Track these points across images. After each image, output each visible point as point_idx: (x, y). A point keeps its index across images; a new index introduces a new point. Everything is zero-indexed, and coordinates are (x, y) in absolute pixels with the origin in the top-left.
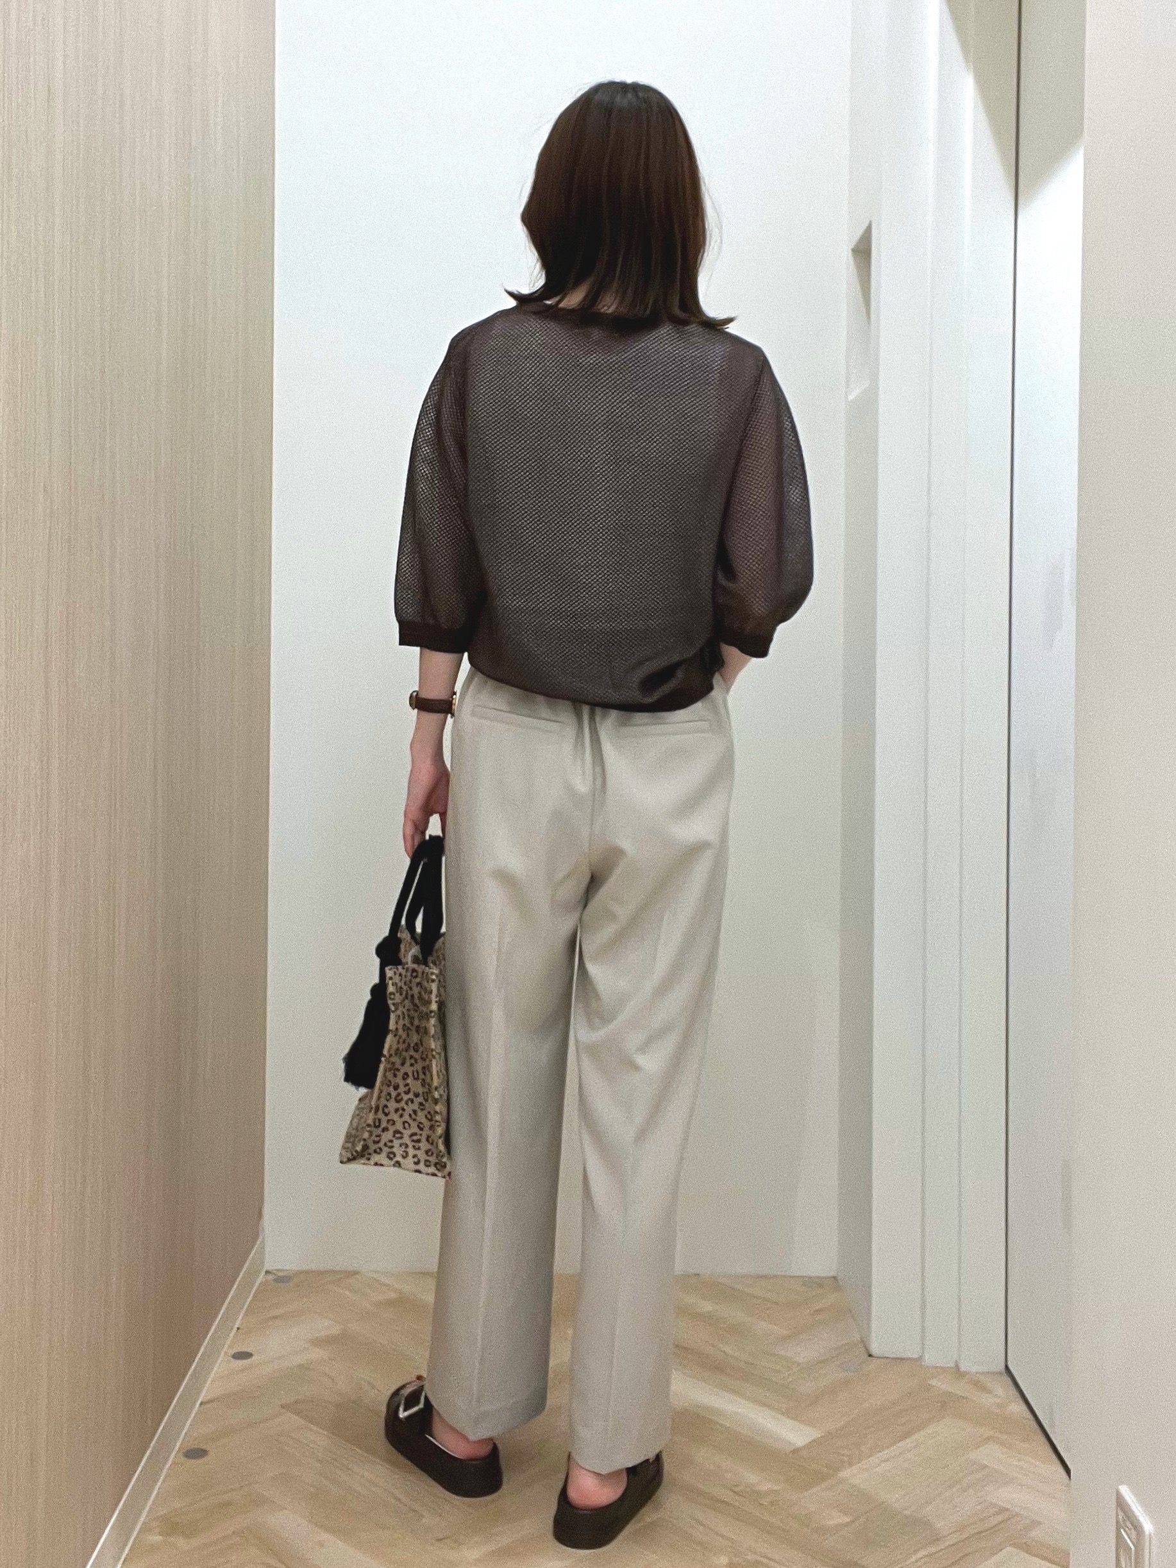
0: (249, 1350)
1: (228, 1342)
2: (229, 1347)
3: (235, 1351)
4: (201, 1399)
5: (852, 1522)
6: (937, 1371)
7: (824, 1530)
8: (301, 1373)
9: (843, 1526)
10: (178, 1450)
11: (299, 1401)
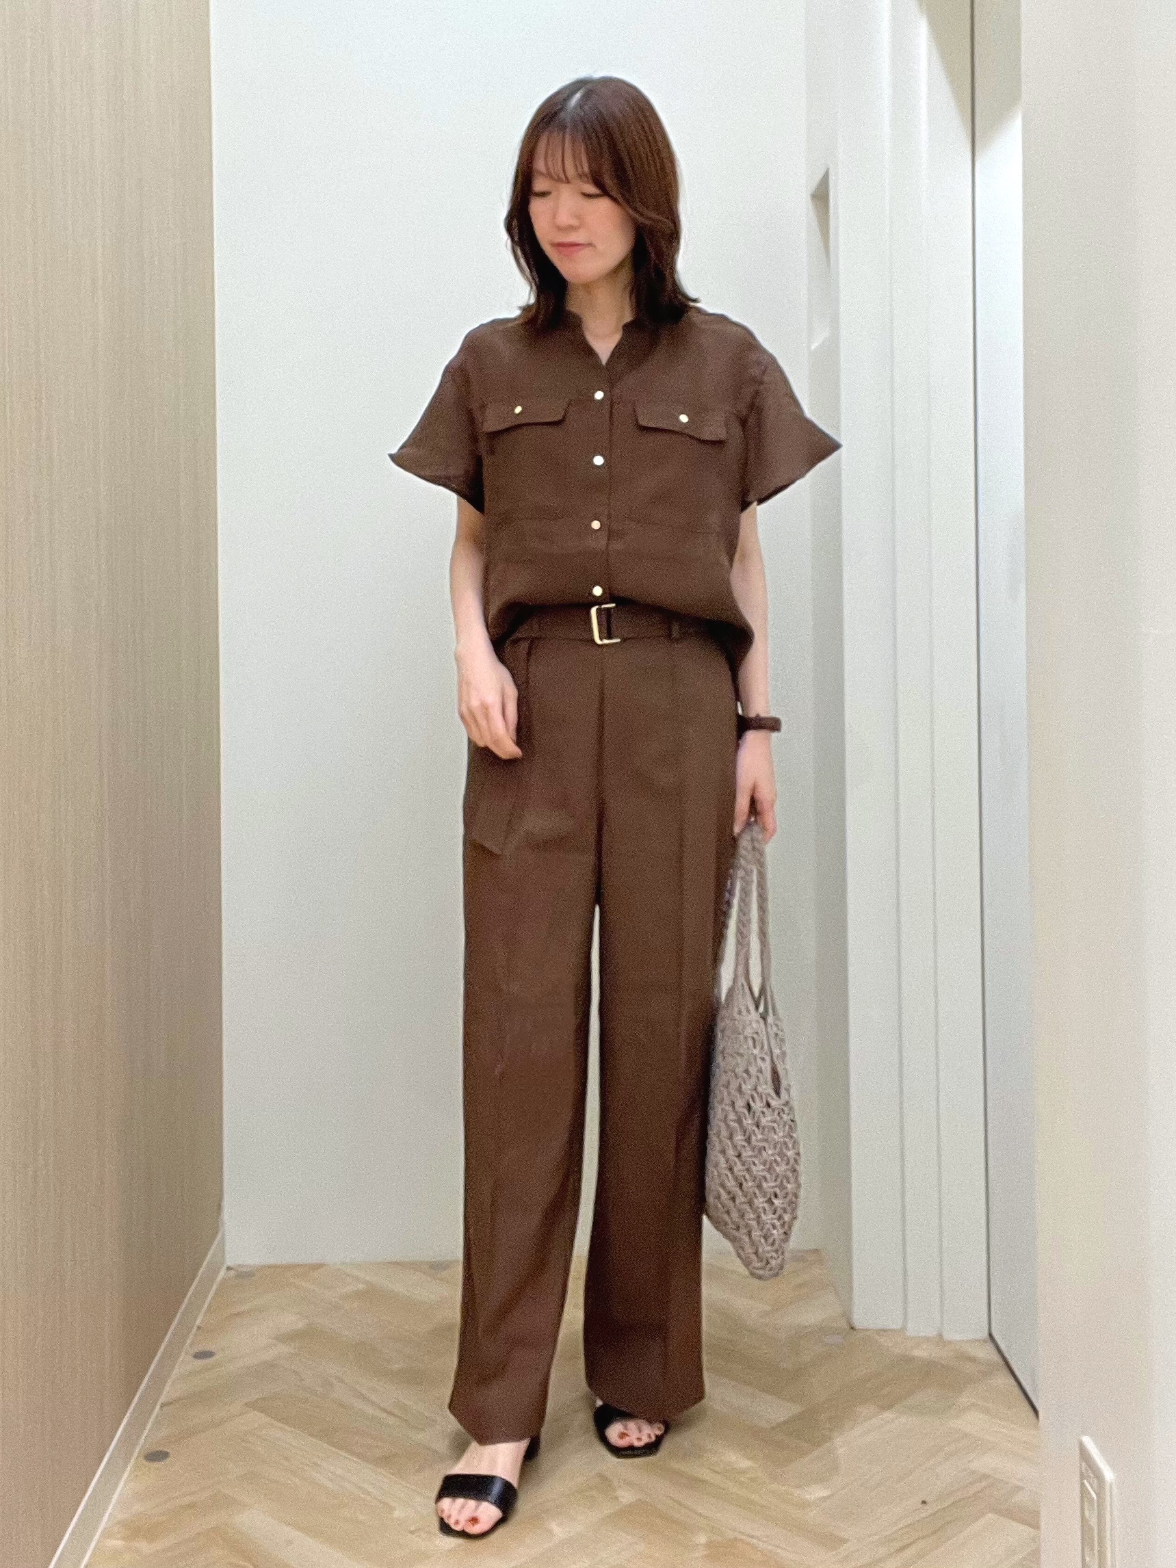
0: (209, 1347)
1: (188, 1342)
2: (191, 1345)
3: (197, 1349)
4: (162, 1400)
5: (832, 1495)
6: (920, 1341)
7: (804, 1505)
8: (267, 1370)
9: (824, 1499)
10: (140, 1452)
11: (263, 1399)
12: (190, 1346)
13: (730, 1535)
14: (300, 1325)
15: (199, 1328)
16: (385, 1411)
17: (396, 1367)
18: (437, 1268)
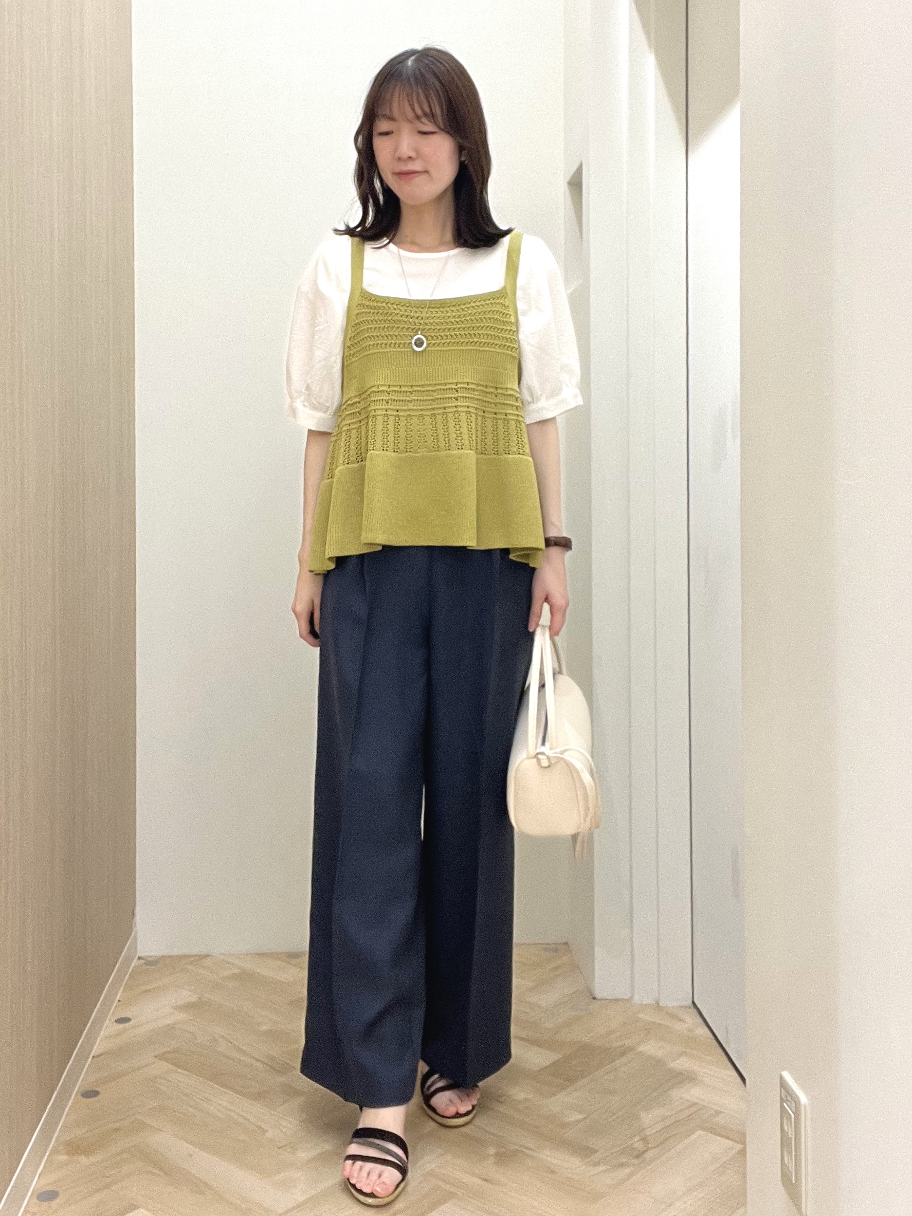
0: (127, 1015)
1: (112, 1011)
2: (114, 1013)
3: (118, 1016)
4: (92, 1054)
5: (585, 1118)
6: (643, 1007)
7: (565, 1125)
8: (169, 1031)
9: (579, 1121)
10: (77, 1092)
11: (169, 1052)
12: (112, 1015)
13: (513, 1147)
14: (193, 999)
15: (119, 1001)
16: (258, 1060)
17: (265, 1028)
18: (292, 956)
